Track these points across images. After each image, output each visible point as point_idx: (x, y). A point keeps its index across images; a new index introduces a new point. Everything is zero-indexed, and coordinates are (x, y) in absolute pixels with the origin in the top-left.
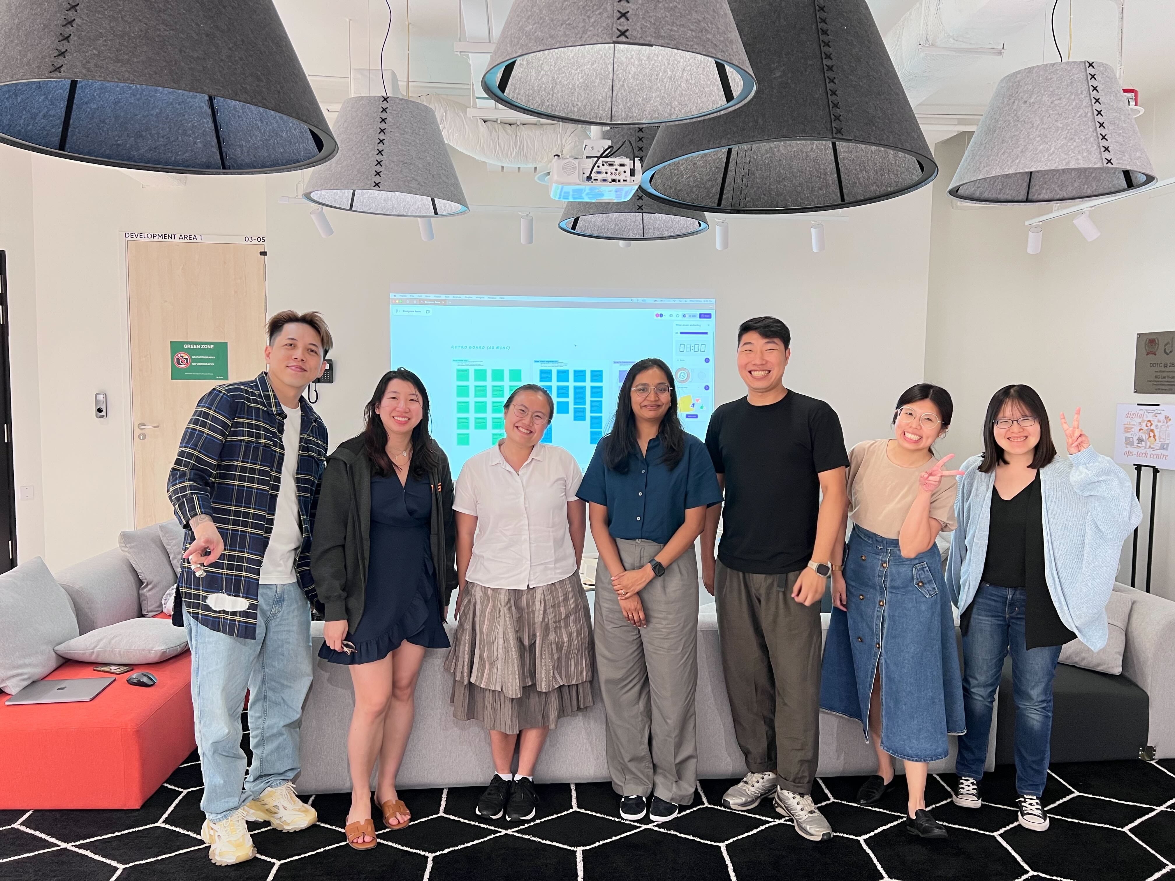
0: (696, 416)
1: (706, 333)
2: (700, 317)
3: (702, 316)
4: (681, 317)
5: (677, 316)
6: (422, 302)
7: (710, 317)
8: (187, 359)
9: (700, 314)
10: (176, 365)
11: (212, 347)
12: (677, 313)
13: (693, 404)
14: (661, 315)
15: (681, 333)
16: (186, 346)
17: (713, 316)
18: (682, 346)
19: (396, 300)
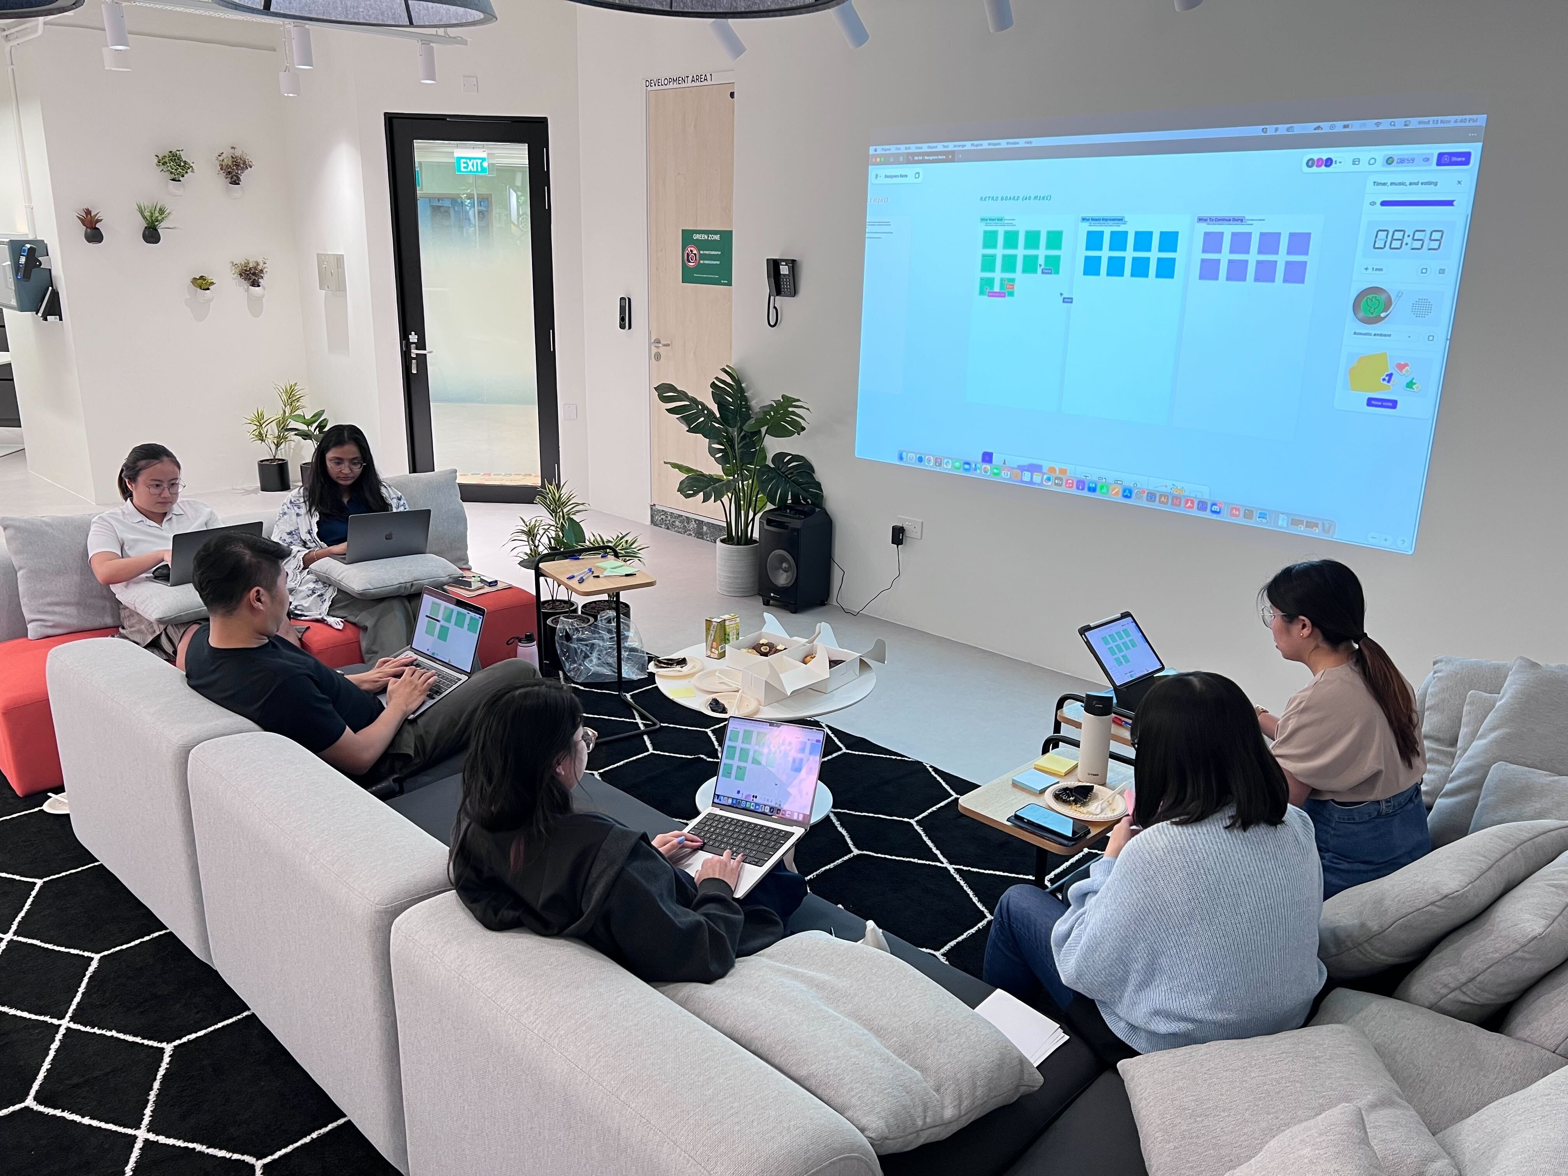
0: (1393, 404)
1: (1450, 203)
2: (1439, 163)
3: (1443, 160)
4: (1379, 166)
5: (1372, 161)
6: (910, 159)
7: (1467, 163)
8: (695, 254)
9: (1441, 155)
10: (686, 261)
11: (717, 237)
12: (1372, 155)
13: (1390, 376)
14: (1329, 162)
15: (1384, 203)
16: (697, 237)
17: (1475, 160)
18: (1382, 235)
19: (876, 156)
